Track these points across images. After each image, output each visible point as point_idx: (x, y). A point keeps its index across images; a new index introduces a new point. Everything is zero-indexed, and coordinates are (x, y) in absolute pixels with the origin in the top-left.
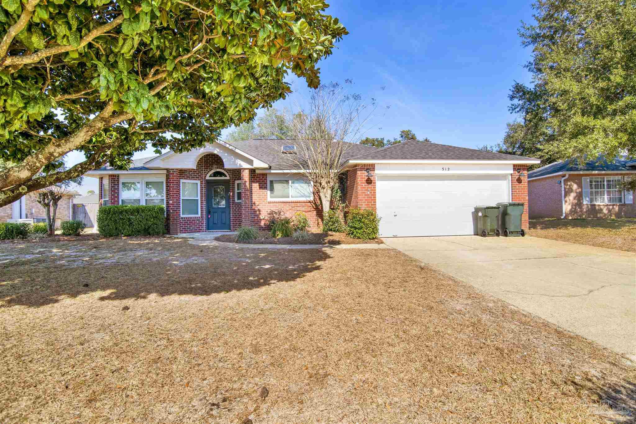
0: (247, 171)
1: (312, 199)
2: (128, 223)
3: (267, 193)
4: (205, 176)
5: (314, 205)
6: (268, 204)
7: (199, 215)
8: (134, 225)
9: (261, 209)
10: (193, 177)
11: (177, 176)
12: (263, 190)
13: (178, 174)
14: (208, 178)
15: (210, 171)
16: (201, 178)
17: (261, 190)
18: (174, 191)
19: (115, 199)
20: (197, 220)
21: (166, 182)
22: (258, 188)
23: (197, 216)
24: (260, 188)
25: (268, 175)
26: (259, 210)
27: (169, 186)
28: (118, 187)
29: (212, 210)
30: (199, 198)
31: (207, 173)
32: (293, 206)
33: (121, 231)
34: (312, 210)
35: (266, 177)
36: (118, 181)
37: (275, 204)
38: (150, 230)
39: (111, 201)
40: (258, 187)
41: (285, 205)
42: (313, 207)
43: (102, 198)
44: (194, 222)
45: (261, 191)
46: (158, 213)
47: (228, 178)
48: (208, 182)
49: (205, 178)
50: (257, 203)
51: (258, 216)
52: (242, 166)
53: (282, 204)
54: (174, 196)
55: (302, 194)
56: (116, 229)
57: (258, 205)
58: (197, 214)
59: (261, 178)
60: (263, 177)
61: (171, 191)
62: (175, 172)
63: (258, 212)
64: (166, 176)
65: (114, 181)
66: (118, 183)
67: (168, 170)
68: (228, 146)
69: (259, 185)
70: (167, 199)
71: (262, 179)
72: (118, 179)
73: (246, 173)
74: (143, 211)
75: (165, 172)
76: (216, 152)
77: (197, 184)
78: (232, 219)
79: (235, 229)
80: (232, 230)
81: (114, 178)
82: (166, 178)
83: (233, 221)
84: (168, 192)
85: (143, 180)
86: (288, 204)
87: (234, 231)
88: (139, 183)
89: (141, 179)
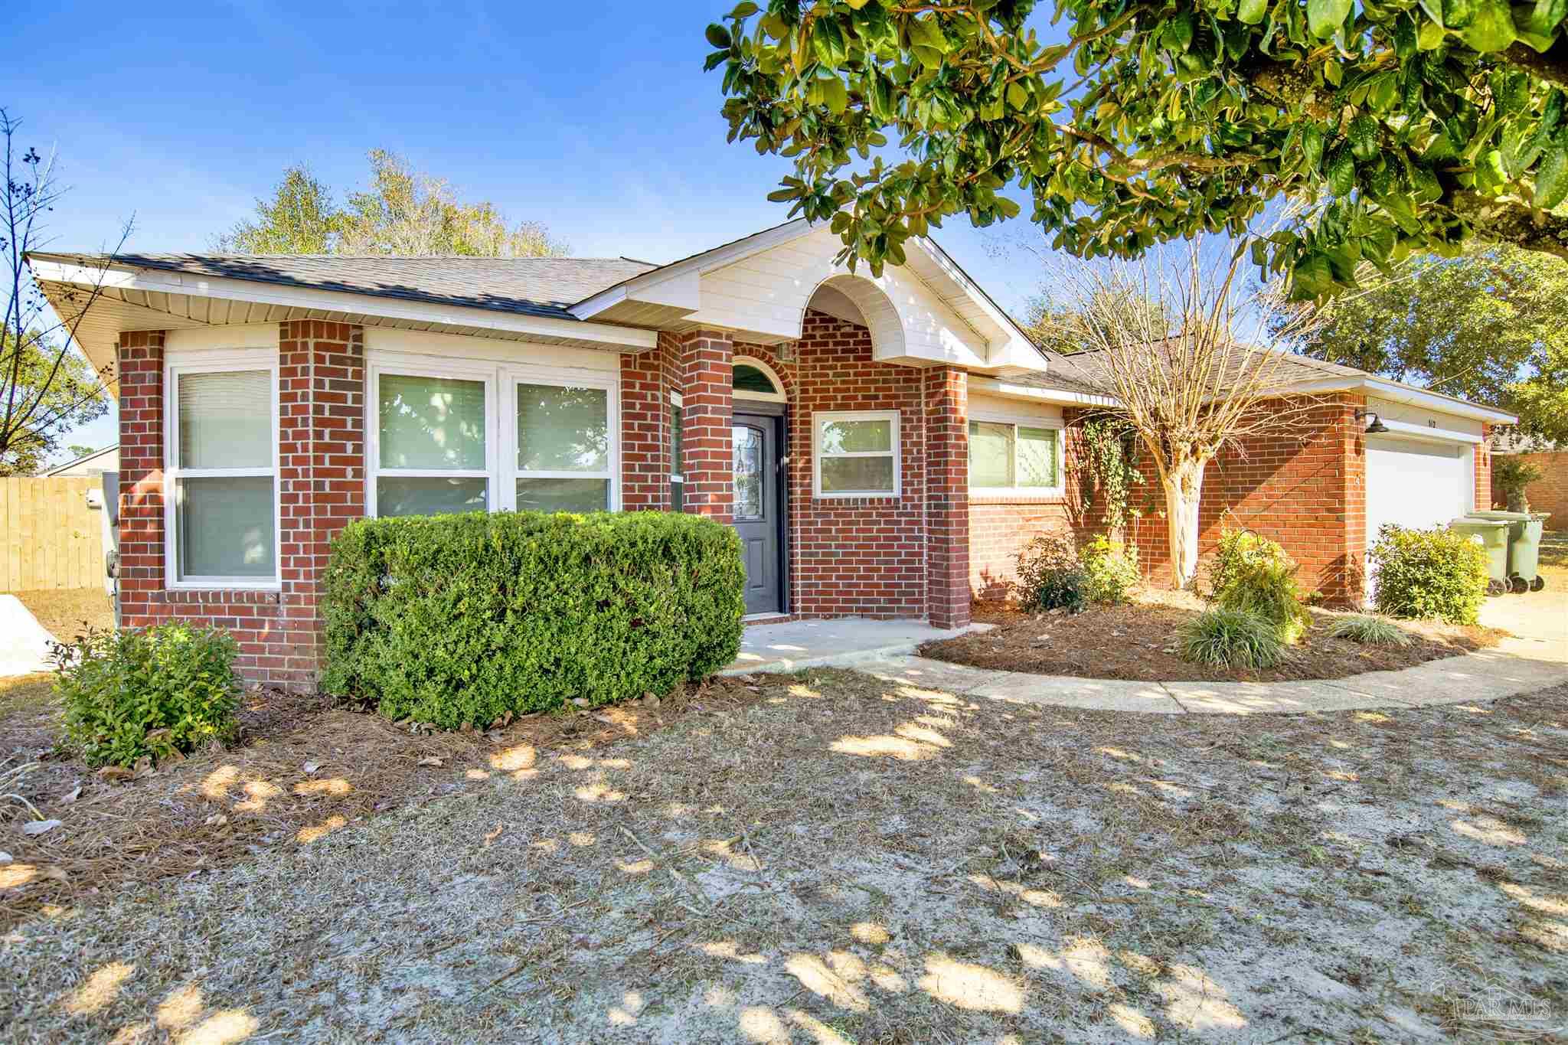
0: (964, 378)
1: (1059, 492)
5: (1069, 513)
19: (341, 473)
21: (625, 395)
28: (360, 400)
32: (1027, 515)
34: (1066, 530)
36: (362, 364)
42: (1069, 519)
47: (780, 397)
53: (1003, 508)
64: (625, 364)
66: (361, 376)
67: (671, 332)
72: (361, 351)
75: (645, 340)
78: (800, 566)
79: (817, 609)
80: (799, 612)
81: (337, 341)
82: (624, 374)
83: (803, 578)
84: (632, 447)
85: (502, 373)
86: (1016, 508)
87: (817, 616)
88: (481, 385)
89: (491, 368)
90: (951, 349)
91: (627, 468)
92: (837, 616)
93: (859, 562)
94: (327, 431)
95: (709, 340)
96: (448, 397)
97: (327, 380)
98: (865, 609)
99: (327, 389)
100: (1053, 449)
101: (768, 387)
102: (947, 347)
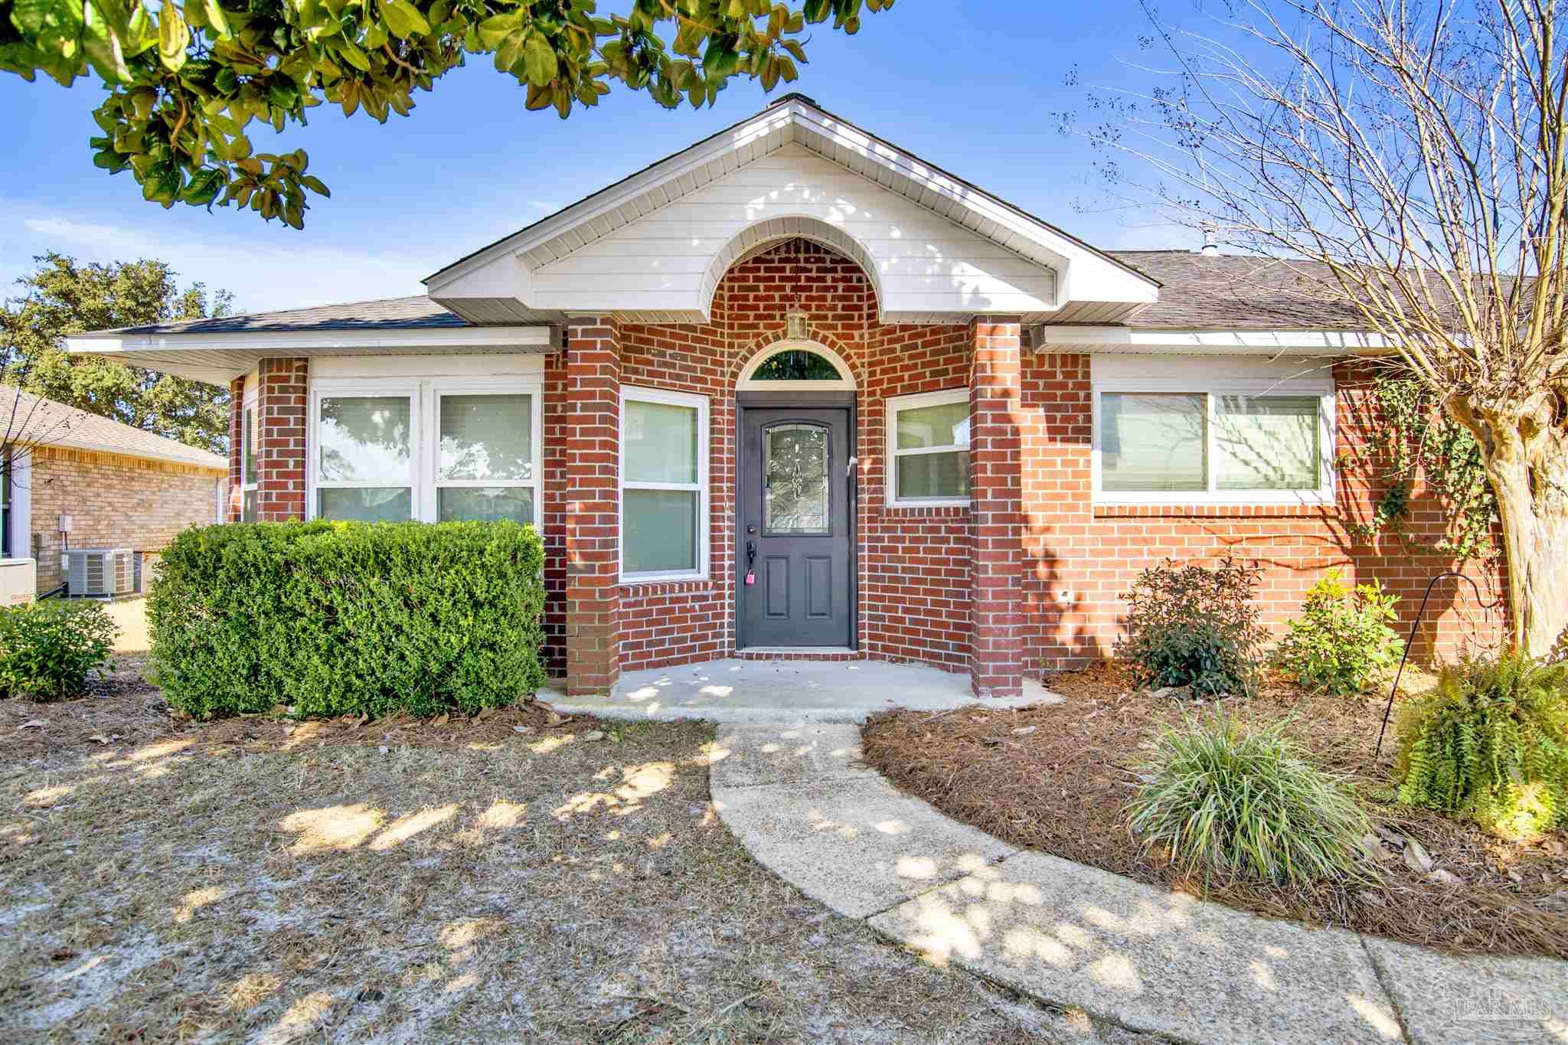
0: (1010, 333)
1: (1327, 495)
2: (322, 639)
3: (1088, 463)
4: (734, 375)
5: (1342, 533)
6: (1093, 523)
7: (704, 574)
8: (356, 652)
9: (1057, 549)
10: (679, 377)
11: (608, 358)
12: (1070, 446)
13: (613, 348)
14: (746, 383)
15: (759, 346)
16: (714, 382)
17: (1059, 445)
18: (591, 445)
19: (285, 486)
20: (695, 599)
21: (547, 398)
22: (1043, 434)
23: (689, 576)
24: (1055, 432)
25: (1093, 361)
26: (1051, 560)
27: (562, 419)
28: (303, 422)
29: (762, 549)
30: (703, 486)
31: (746, 359)
32: (1233, 535)
33: (279, 685)
34: (1330, 559)
35: (1087, 375)
36: (305, 390)
37: (1132, 522)
38: (455, 682)
39: (268, 496)
40: (1043, 426)
41: (1186, 530)
42: (1339, 542)
43: (238, 481)
44: (683, 610)
45: (1060, 452)
46: (502, 575)
47: (846, 383)
48: (749, 406)
49: (732, 384)
50: (1038, 519)
51: (1044, 590)
52: (987, 302)
53: (1173, 524)
54: (591, 470)
55: (1265, 469)
56: (255, 670)
57: (1047, 530)
58: (693, 565)
59: (1060, 377)
60: (1067, 375)
61: (576, 445)
62: (598, 333)
63: (1042, 570)
64: (548, 365)
65: (283, 390)
66: (304, 401)
67: (559, 325)
68: (919, 172)
69: (1050, 419)
70: (547, 486)
71: (1063, 386)
72: (304, 379)
73: (1006, 344)
74: (411, 564)
75: (541, 337)
76: (834, 218)
77: (694, 411)
78: (866, 593)
79: (885, 648)
80: (866, 650)
81: (284, 374)
82: (547, 376)
83: (871, 608)
84: (554, 453)
85: (425, 387)
86: (1206, 523)
87: (883, 658)
88: (406, 400)
89: (415, 383)
90: (976, 292)
91: (549, 475)
92: (903, 660)
93: (926, 592)
94: (275, 450)
95: (579, 328)
96: (387, 414)
97: (275, 407)
98: (933, 656)
99: (275, 415)
100: (1314, 429)
101: (832, 373)
102: (967, 290)
